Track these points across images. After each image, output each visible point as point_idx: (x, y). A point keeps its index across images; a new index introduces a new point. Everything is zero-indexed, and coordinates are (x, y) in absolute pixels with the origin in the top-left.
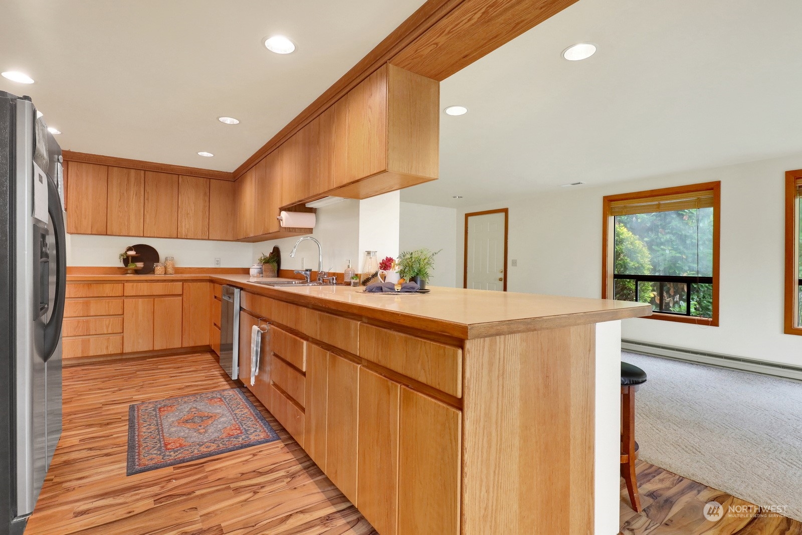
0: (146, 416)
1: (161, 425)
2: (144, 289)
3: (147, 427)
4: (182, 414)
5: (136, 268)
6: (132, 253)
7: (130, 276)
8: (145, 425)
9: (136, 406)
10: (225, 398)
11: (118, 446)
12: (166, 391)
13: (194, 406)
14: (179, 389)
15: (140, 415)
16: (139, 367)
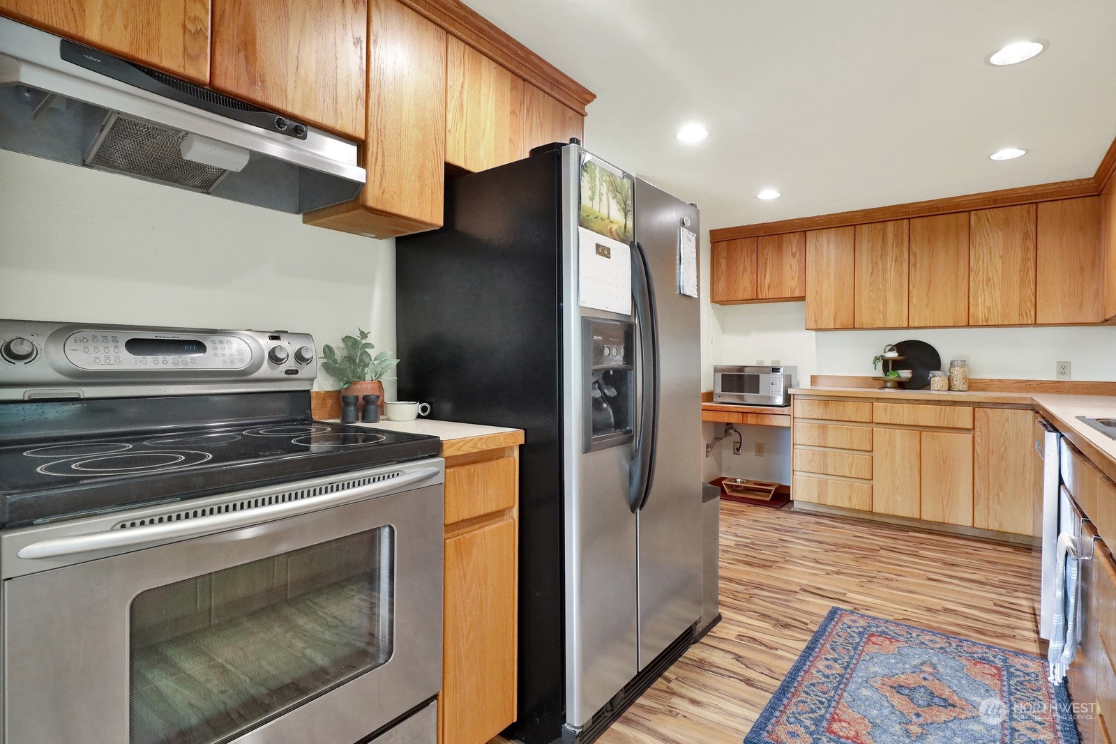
0: (841, 640)
1: (853, 671)
2: (904, 414)
3: (829, 663)
4: (901, 666)
5: (898, 379)
6: (894, 355)
7: (891, 393)
8: (829, 656)
9: (840, 613)
10: (1011, 675)
11: (771, 674)
12: (903, 604)
13: (935, 660)
14: (929, 610)
15: (835, 632)
16: (890, 543)
